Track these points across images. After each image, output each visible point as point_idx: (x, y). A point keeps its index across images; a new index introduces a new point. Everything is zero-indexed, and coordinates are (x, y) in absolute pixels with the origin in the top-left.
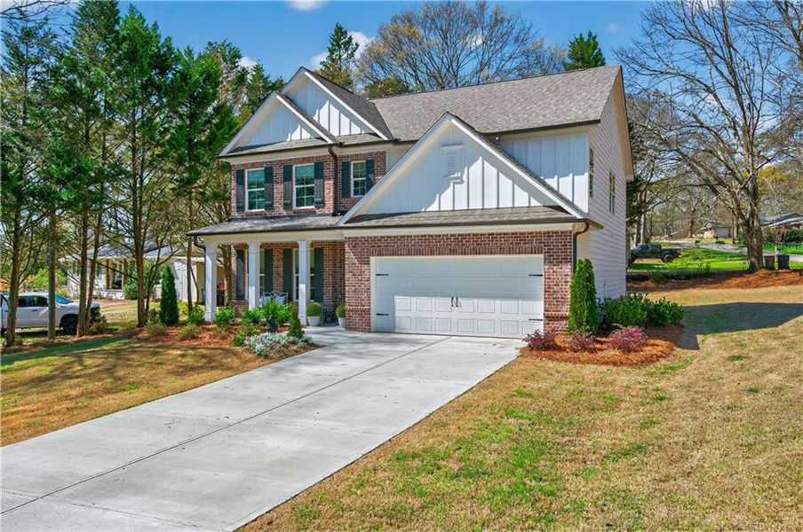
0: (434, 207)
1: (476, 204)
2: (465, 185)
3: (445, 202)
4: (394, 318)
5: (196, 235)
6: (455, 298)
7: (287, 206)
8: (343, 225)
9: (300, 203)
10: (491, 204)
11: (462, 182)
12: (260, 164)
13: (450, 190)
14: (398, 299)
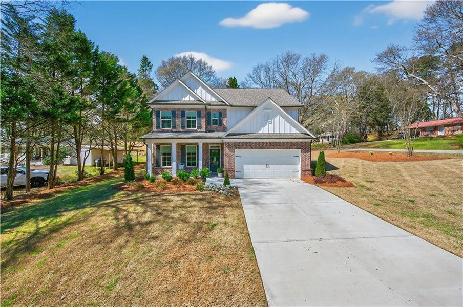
0: (261, 132)
1: (277, 131)
2: (273, 124)
3: (265, 130)
4: (243, 173)
5: (144, 139)
6: (267, 165)
7: (183, 127)
8: (224, 137)
9: (189, 126)
10: (282, 131)
11: (272, 123)
12: (170, 109)
13: (267, 126)
14: (245, 166)
